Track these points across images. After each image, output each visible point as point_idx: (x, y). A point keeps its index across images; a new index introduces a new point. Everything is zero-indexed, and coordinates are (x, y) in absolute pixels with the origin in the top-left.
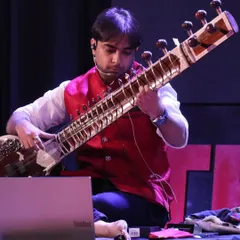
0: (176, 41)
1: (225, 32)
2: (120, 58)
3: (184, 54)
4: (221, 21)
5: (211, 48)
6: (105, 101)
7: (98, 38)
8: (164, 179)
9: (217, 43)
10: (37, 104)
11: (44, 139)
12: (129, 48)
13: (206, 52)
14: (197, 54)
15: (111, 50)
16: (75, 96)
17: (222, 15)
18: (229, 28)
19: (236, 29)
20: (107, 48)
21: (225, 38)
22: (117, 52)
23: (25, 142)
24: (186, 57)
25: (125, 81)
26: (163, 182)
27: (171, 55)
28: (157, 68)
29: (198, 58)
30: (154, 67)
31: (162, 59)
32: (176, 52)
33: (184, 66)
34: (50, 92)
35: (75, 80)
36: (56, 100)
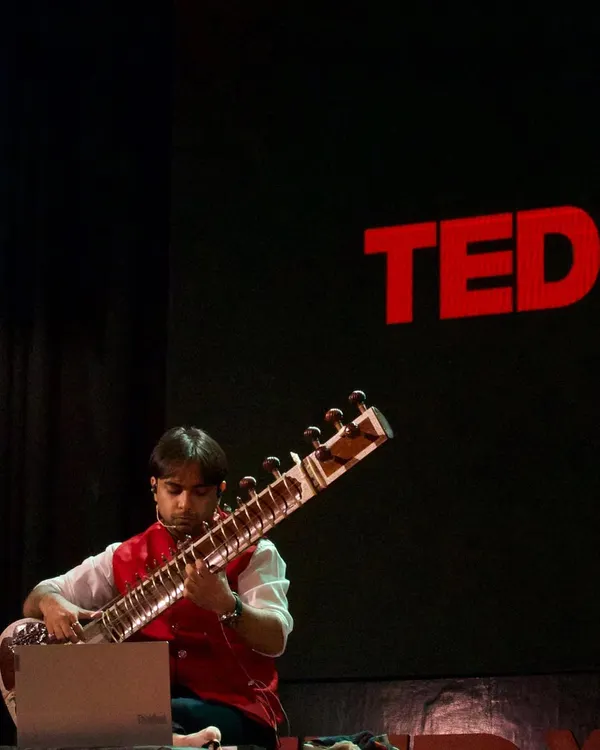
0: (295, 456)
1: (373, 438)
2: (189, 500)
3: (308, 476)
4: (367, 422)
5: (352, 464)
6: (173, 561)
7: (159, 475)
8: (268, 689)
9: (360, 456)
10: (73, 575)
11: (84, 620)
12: (200, 485)
13: (342, 470)
14: (328, 474)
15: (176, 490)
16: (130, 562)
17: (369, 414)
18: (380, 431)
19: (390, 433)
20: (169, 487)
21: (372, 447)
22: (185, 492)
23: (56, 629)
24: (311, 480)
25: (213, 524)
26: (267, 693)
27: (288, 479)
28: (264, 500)
29: (329, 480)
30: (259, 499)
31: (273, 485)
32: (296, 472)
33: (307, 493)
34: (91, 558)
35: (130, 541)
36: (102, 570)
